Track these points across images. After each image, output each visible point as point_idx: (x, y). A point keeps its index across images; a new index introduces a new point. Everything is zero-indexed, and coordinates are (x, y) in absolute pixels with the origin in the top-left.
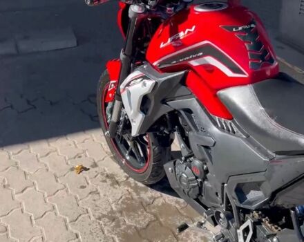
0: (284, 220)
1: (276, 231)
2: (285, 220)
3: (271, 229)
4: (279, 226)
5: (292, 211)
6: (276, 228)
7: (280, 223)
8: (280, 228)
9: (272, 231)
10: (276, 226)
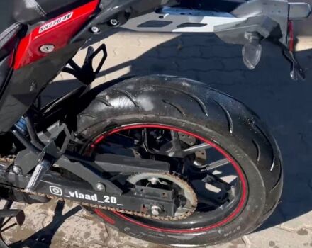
0: (14, 147)
1: (12, 160)
2: (15, 145)
3: (7, 162)
4: (12, 154)
5: (14, 131)
6: (11, 158)
7: (13, 151)
8: (14, 156)
9: (9, 162)
10: (10, 156)
